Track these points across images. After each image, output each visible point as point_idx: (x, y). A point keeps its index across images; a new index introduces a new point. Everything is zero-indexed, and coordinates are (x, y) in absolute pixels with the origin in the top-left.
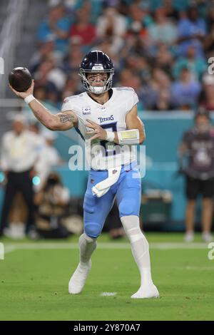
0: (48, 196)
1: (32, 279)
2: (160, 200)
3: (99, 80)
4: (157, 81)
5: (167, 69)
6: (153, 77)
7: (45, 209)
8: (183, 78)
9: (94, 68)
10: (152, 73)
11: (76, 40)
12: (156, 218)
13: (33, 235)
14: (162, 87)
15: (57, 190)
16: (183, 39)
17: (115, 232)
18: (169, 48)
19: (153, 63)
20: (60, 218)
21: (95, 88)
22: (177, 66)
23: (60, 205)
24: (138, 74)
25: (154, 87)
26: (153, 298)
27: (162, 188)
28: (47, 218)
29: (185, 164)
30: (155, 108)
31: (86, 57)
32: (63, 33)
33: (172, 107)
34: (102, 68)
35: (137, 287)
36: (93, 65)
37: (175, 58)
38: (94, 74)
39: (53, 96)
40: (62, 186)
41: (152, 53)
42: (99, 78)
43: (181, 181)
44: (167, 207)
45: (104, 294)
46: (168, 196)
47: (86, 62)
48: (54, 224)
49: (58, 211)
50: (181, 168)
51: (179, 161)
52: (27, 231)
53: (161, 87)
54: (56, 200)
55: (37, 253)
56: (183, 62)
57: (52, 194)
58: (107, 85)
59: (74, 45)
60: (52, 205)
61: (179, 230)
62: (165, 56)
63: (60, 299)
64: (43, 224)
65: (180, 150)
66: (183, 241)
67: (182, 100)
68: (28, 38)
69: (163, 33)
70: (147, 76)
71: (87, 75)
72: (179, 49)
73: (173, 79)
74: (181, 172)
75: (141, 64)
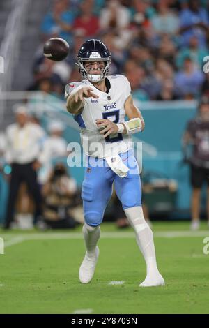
0: (54, 187)
1: (41, 269)
2: (166, 189)
3: (96, 68)
4: (161, 71)
5: (170, 59)
6: (157, 68)
7: (52, 200)
8: (186, 68)
9: (91, 57)
10: (155, 63)
11: (80, 32)
12: (162, 207)
13: (42, 225)
14: (166, 77)
15: (64, 180)
16: (185, 29)
17: (121, 222)
18: (172, 39)
19: (156, 54)
20: (67, 208)
21: (93, 76)
22: (179, 57)
23: (67, 196)
24: (142, 65)
25: (158, 77)
26: (160, 286)
27: (167, 177)
28: (54, 208)
29: (189, 153)
30: (159, 98)
31: (83, 45)
32: (68, 26)
33: (176, 97)
34: (99, 57)
35: (144, 276)
36: (90, 54)
37: (178, 49)
38: (91, 62)
39: (58, 88)
40: (69, 176)
41: (155, 44)
42: (96, 66)
43: (186, 170)
44: (172, 196)
45: (112, 283)
46: (173, 184)
47: (83, 51)
48: (61, 214)
49: (65, 202)
50: (185, 157)
51: (184, 151)
52: (35, 222)
53: (164, 77)
54: (63, 191)
55: (45, 243)
56: (186, 52)
57: (59, 185)
58: (104, 74)
59: (78, 37)
60: (60, 196)
61: (185, 218)
62: (168, 47)
63: (69, 288)
64: (50, 215)
65: (183, 140)
66: (189, 229)
67: (186, 90)
68: (33, 31)
69: (165, 23)
70: (150, 67)
71: (84, 63)
72: (182, 40)
73: (176, 69)
74: (185, 161)
75: (144, 55)
